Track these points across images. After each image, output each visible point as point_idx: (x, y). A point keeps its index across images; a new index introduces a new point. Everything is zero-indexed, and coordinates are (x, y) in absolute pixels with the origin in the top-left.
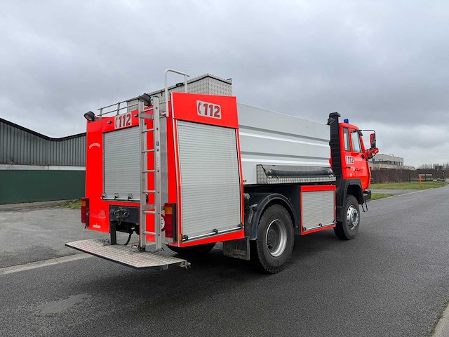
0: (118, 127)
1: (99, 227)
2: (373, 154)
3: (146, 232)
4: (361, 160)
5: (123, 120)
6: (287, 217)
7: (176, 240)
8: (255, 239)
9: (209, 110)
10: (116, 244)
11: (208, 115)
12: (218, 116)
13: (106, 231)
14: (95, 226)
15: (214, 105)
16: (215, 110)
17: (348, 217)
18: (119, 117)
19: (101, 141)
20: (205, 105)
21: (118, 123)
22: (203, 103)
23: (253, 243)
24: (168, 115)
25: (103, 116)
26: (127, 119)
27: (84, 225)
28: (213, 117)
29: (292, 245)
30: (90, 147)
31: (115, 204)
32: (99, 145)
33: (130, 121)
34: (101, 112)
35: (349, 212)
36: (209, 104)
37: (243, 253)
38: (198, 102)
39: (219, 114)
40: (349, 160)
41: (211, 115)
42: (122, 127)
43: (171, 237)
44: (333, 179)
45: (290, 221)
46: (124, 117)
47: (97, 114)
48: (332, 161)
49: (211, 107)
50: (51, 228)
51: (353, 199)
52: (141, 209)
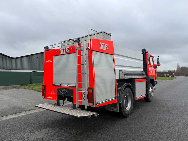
0: (62, 54)
1: (51, 98)
2: (158, 66)
3: (78, 100)
4: (153, 68)
5: (64, 50)
6: (131, 93)
7: (93, 104)
8: (121, 103)
9: (104, 46)
10: (60, 106)
11: (104, 49)
12: (107, 49)
13: (55, 100)
14: (48, 97)
15: (106, 44)
16: (106, 47)
17: (150, 92)
18: (62, 49)
19: (52, 59)
20: (103, 44)
21: (62, 52)
22: (102, 43)
23: (120, 105)
24: (90, 49)
25: (53, 48)
26: (67, 50)
27: (43, 97)
28: (105, 50)
29: (133, 105)
30: (46, 62)
31: (60, 88)
32: (51, 62)
33: (69, 51)
34: (52, 47)
35: (150, 90)
36: (104, 44)
37: (115, 109)
38: (100, 43)
39: (108, 48)
40: (150, 69)
41: (105, 49)
42: (64, 53)
43: (91, 103)
44: (145, 76)
45: (132, 95)
46: (65, 49)
47: (50, 47)
48: (144, 69)
49: (105, 45)
50: (17, 98)
51: (151, 85)
52: (77, 90)
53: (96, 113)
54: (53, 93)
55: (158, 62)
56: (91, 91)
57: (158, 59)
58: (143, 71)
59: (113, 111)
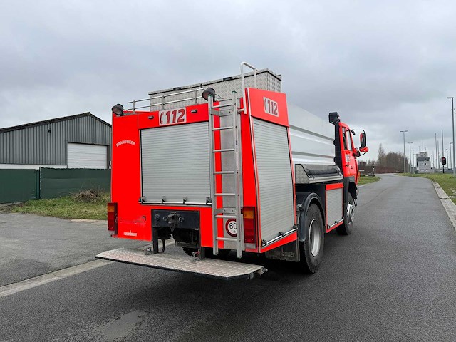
0: (165, 123)
1: (135, 234)
2: (361, 153)
3: (218, 238)
4: (353, 158)
5: (172, 116)
6: (320, 216)
7: (257, 246)
8: (304, 240)
9: (271, 106)
11: (271, 113)
12: (276, 114)
14: (126, 234)
15: (274, 102)
16: (275, 107)
18: (165, 112)
19: (137, 139)
20: (269, 102)
21: (164, 119)
22: (267, 100)
23: (302, 244)
24: (245, 113)
25: (136, 110)
26: (178, 115)
27: (113, 233)
28: (274, 114)
30: (118, 145)
31: (162, 210)
32: (134, 143)
33: (184, 117)
34: (134, 105)
35: (348, 208)
36: (271, 101)
37: (291, 254)
38: (264, 98)
39: (277, 111)
40: (348, 159)
42: (171, 123)
43: (252, 242)
44: (340, 177)
45: (321, 219)
46: (174, 113)
47: (126, 108)
48: (335, 159)
49: (272, 103)
50: (16, 238)
51: (350, 195)
52: (213, 213)
53: (261, 267)
54: (141, 221)
55: (363, 144)
56: (250, 216)
57: (363, 136)
58: (334, 164)
59: (285, 260)
